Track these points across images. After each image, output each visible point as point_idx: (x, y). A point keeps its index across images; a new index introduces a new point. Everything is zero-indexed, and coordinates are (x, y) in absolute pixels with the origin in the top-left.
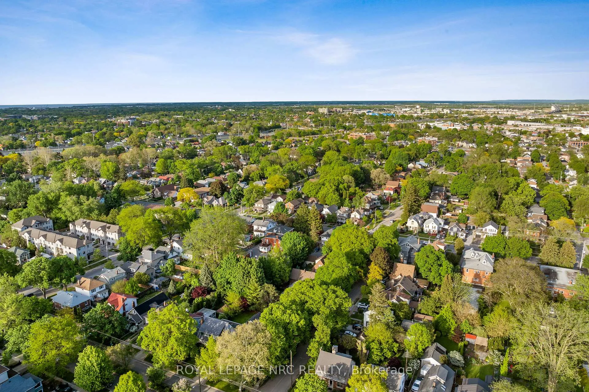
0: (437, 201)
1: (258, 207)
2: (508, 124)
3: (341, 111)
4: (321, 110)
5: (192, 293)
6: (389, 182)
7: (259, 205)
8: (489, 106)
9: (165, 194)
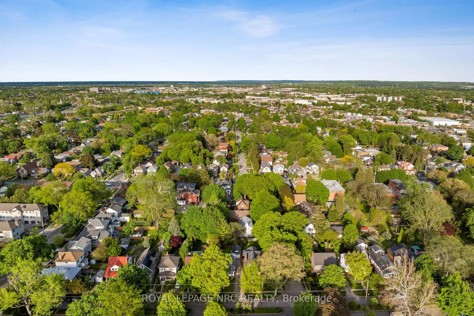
0: (264, 154)
1: (137, 173)
2: (246, 98)
3: (109, 90)
4: (92, 90)
5: (172, 243)
6: (220, 144)
7: (138, 171)
8: (220, 85)
9: (33, 171)
